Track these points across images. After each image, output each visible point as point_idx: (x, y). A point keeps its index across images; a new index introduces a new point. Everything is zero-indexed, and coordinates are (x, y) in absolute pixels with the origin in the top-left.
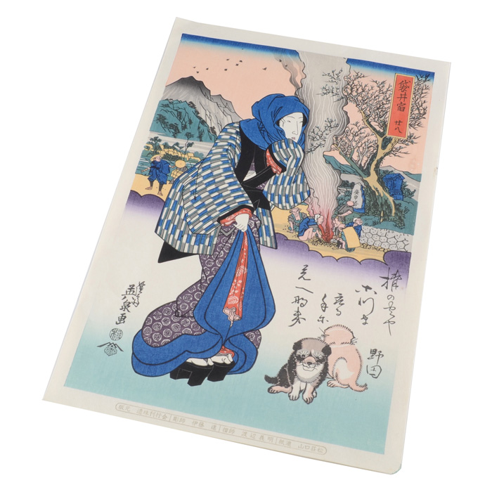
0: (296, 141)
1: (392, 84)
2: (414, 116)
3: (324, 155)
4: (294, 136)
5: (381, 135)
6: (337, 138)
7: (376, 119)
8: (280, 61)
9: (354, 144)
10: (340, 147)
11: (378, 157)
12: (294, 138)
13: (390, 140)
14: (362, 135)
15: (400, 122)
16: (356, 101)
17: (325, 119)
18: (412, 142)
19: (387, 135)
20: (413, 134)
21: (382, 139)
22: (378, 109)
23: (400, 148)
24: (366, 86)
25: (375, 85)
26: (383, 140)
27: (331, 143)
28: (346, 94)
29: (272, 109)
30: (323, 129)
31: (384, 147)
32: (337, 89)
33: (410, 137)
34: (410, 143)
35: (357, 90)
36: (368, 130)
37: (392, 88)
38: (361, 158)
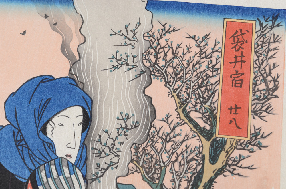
0: (73, 160)
1: (220, 40)
2: (258, 93)
3: (117, 184)
4: (69, 151)
5: (208, 135)
6: (137, 149)
7: (198, 107)
8: (46, 17)
9: (165, 157)
10: (142, 167)
11: (205, 179)
12: (70, 156)
13: (223, 143)
14: (176, 139)
15: (237, 107)
16: (164, 76)
17: (118, 115)
18: (259, 146)
19: (218, 136)
20: (260, 129)
21: (209, 143)
22: (200, 87)
23: (241, 158)
24: (178, 47)
25: (193, 43)
26: (212, 146)
27: (128, 159)
28: (148, 65)
29: (35, 105)
30: (114, 135)
31: (213, 159)
32: (134, 57)
33: (255, 135)
34: (255, 148)
35: (166, 55)
36: (186, 129)
37: (219, 46)
38: (177, 182)
